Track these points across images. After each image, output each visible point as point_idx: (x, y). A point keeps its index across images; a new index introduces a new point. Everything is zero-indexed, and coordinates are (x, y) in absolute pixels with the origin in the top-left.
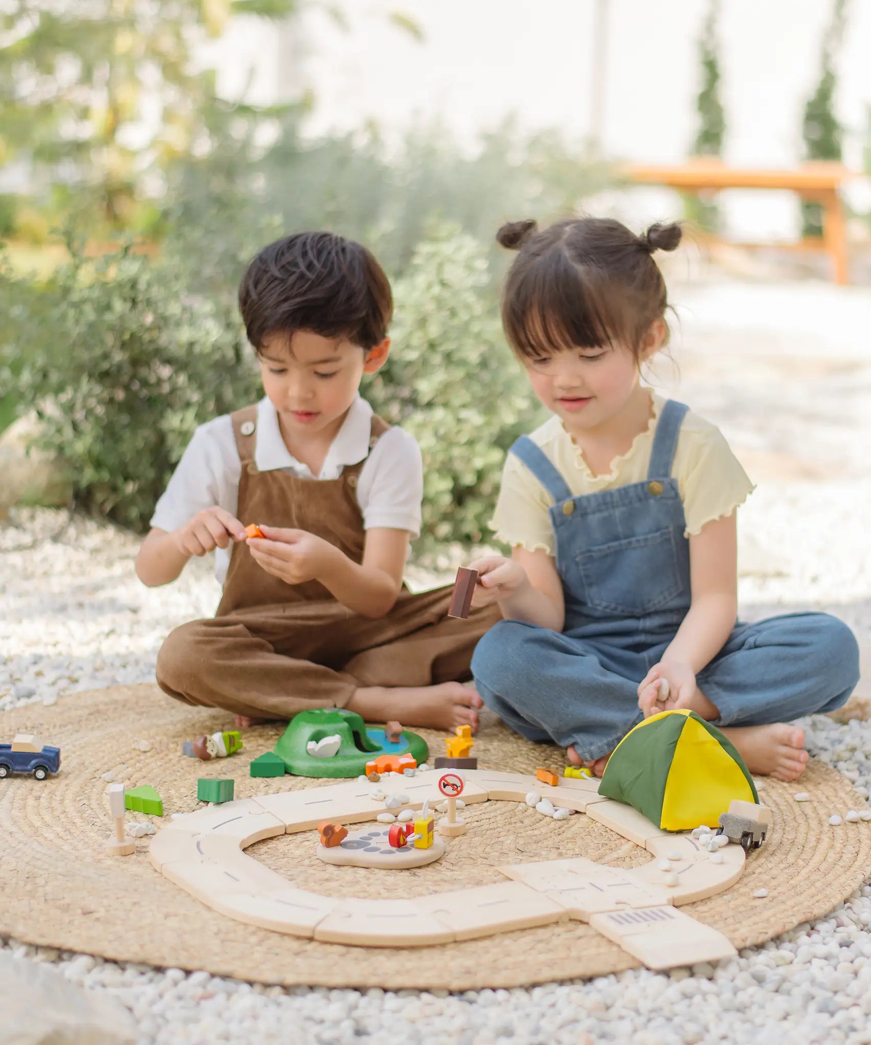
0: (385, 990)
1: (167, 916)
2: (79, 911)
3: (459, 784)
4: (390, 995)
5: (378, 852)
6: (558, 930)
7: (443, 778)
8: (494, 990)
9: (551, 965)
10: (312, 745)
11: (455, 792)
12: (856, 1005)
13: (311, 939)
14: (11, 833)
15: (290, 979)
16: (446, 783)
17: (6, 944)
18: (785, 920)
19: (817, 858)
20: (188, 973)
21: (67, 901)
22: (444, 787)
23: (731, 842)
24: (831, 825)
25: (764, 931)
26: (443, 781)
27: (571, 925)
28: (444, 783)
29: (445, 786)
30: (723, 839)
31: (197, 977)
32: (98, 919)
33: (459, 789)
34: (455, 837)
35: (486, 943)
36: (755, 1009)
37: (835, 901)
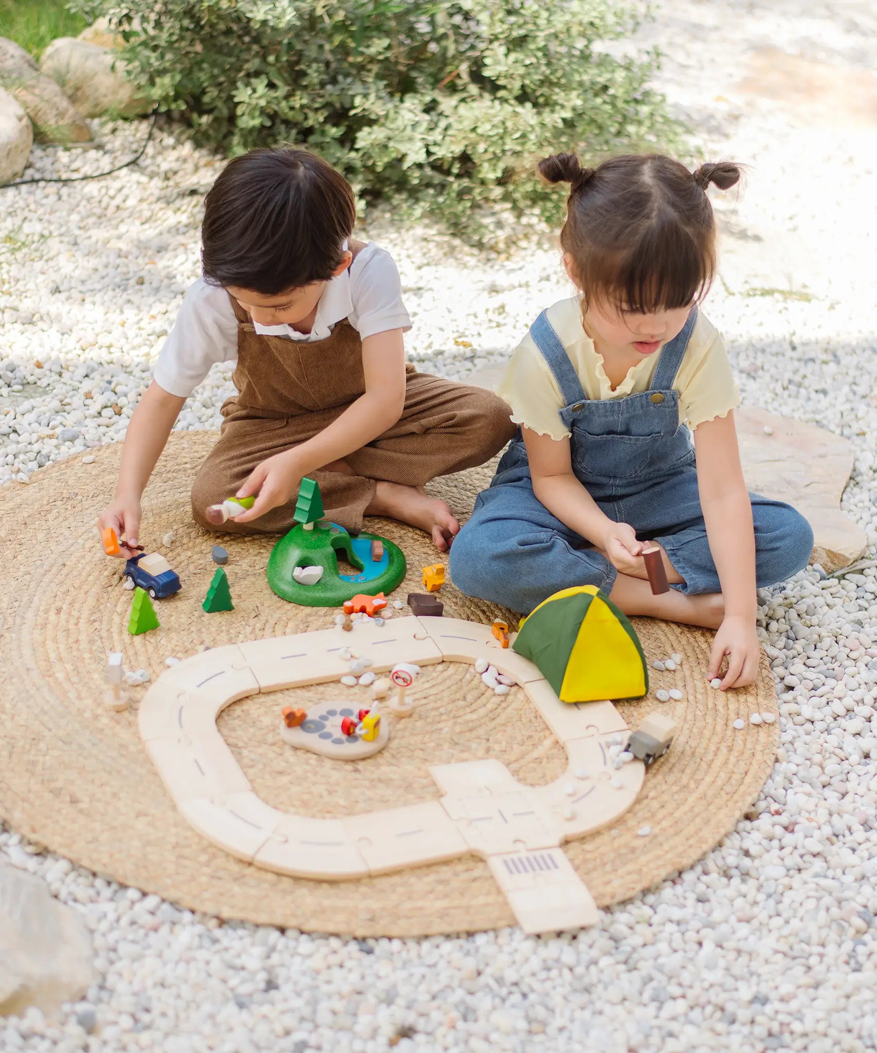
0: (302, 933)
1: (139, 815)
2: (68, 799)
4: (304, 937)
5: (329, 741)
6: (460, 868)
8: (390, 939)
9: (443, 914)
10: (298, 571)
12: (684, 997)
13: (250, 864)
14: (28, 670)
15: (226, 913)
17: (5, 831)
18: (655, 872)
19: (709, 779)
20: (144, 894)
21: (58, 784)
23: (636, 758)
24: (735, 729)
25: (632, 886)
27: (471, 864)
30: (629, 756)
31: (152, 901)
32: (81, 811)
34: (402, 718)
35: (396, 879)
36: (600, 987)
37: (705, 847)
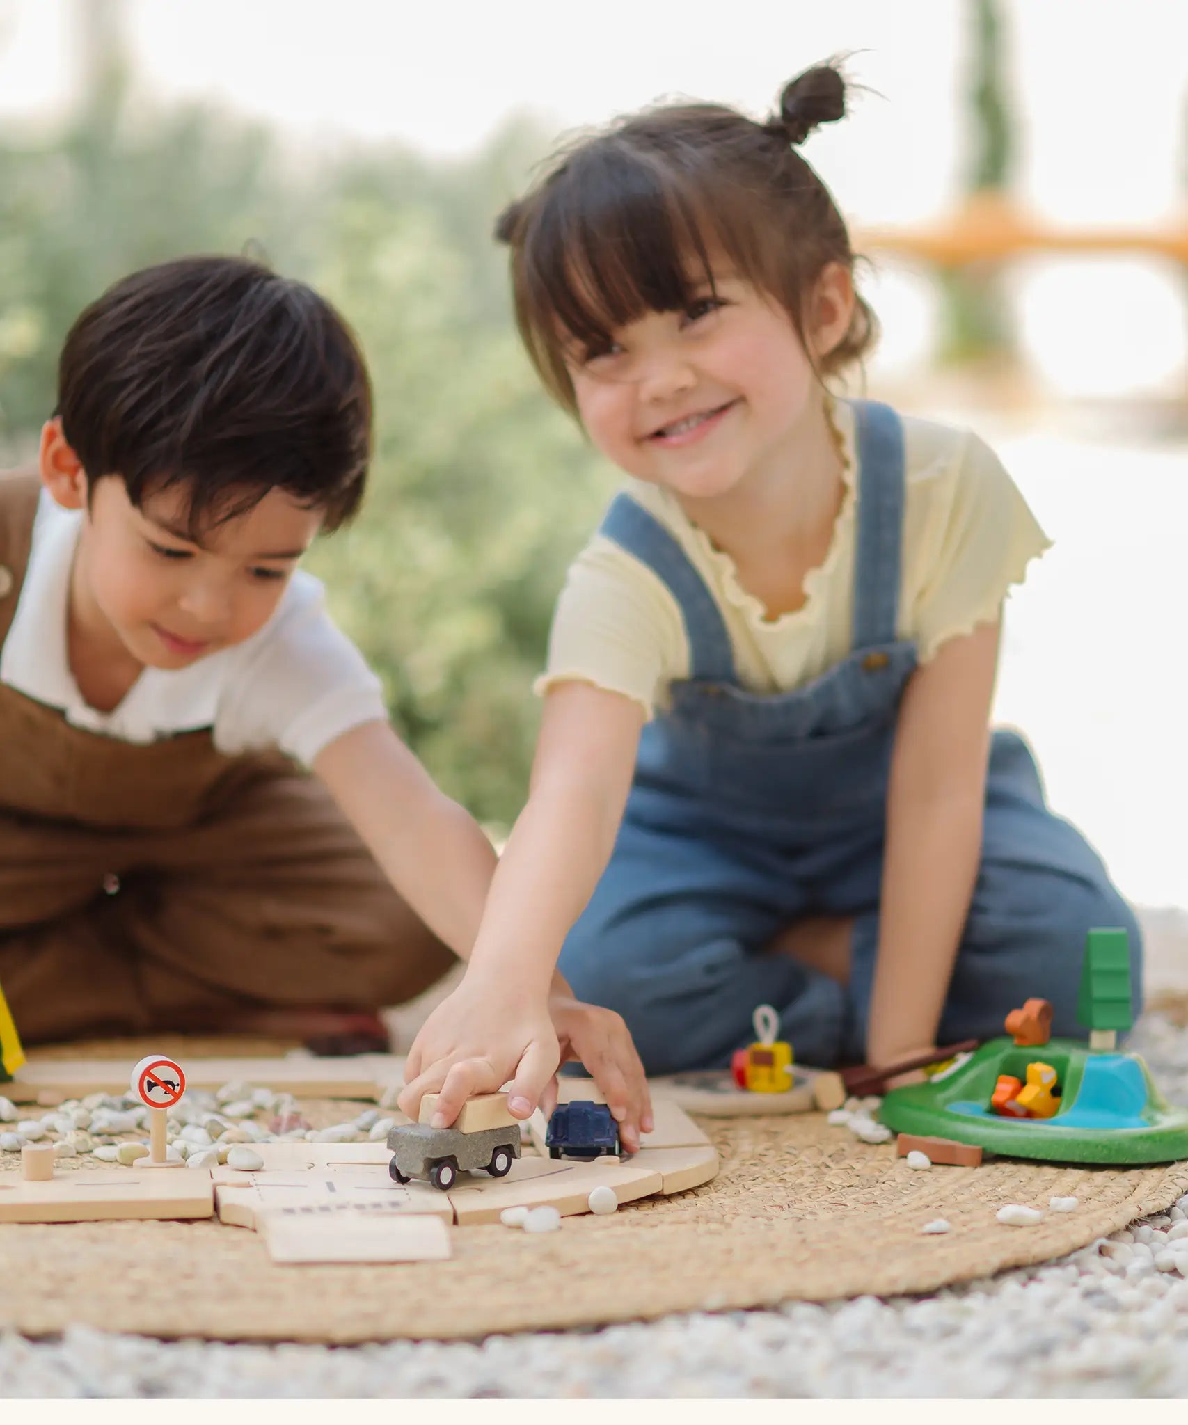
3: (176, 1080)
7: (147, 1072)
11: (170, 1097)
16: (153, 1081)
22: (149, 1090)
26: (147, 1078)
28: (149, 1082)
29: (151, 1086)
33: (177, 1089)
